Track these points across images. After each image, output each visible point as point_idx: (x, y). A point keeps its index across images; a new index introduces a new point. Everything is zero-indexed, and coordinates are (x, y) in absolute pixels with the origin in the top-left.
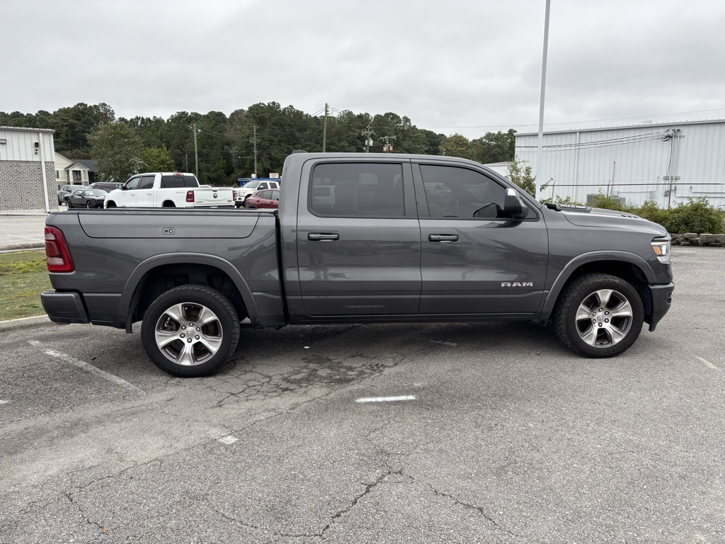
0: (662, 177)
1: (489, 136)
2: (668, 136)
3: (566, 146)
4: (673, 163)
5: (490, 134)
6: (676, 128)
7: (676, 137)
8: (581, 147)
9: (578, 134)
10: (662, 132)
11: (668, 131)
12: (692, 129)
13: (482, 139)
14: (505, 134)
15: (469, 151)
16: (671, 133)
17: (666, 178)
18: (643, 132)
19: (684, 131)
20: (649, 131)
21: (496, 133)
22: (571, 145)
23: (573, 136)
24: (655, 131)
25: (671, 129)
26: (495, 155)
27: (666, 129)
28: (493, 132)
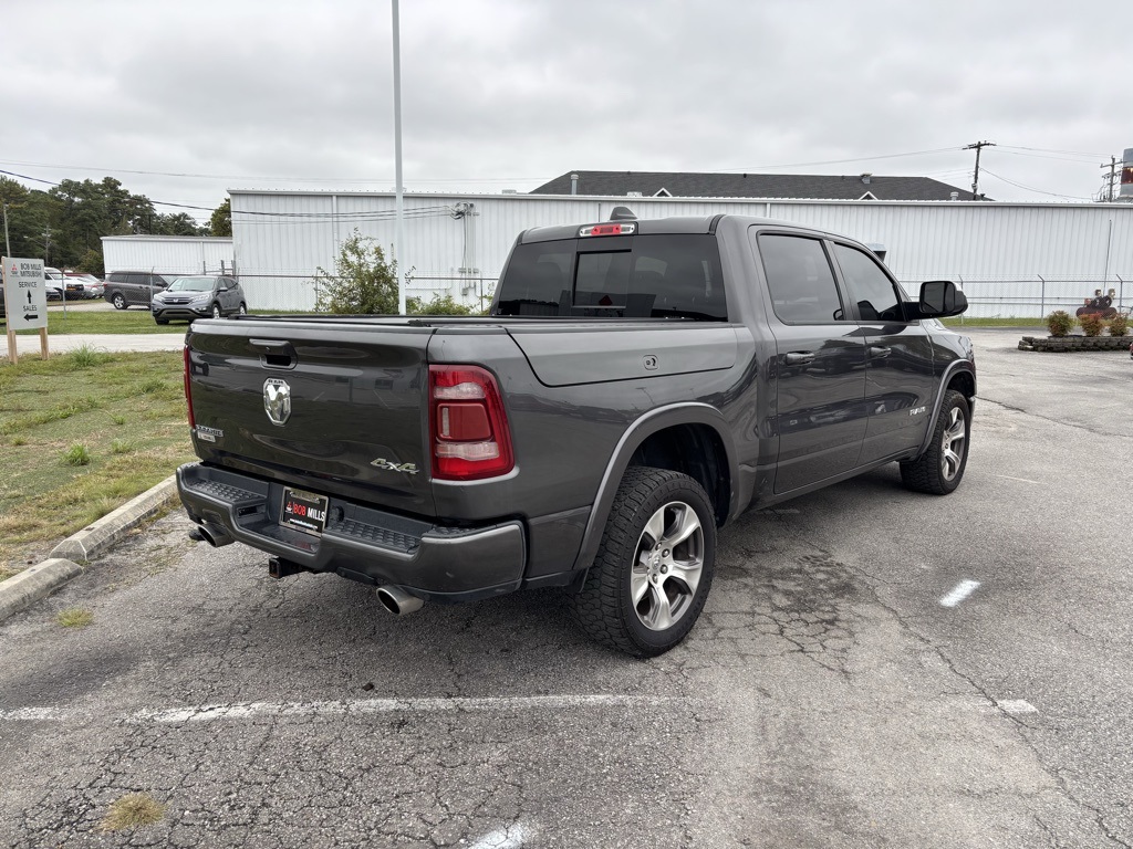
0: (456, 270)
1: (68, 186)
2: (459, 213)
3: (318, 216)
4: (468, 250)
5: (70, 182)
6: (471, 202)
7: (469, 214)
8: (341, 219)
9: (334, 198)
10: (451, 205)
11: (458, 205)
12: (487, 205)
13: (54, 191)
14: (98, 186)
15: (32, 210)
16: (462, 208)
17: (462, 271)
18: (427, 204)
19: (478, 206)
20: (434, 203)
21: (82, 182)
22: (327, 215)
23: (327, 202)
24: (442, 204)
25: (462, 202)
26: (85, 220)
27: (456, 203)
28: (75, 180)
